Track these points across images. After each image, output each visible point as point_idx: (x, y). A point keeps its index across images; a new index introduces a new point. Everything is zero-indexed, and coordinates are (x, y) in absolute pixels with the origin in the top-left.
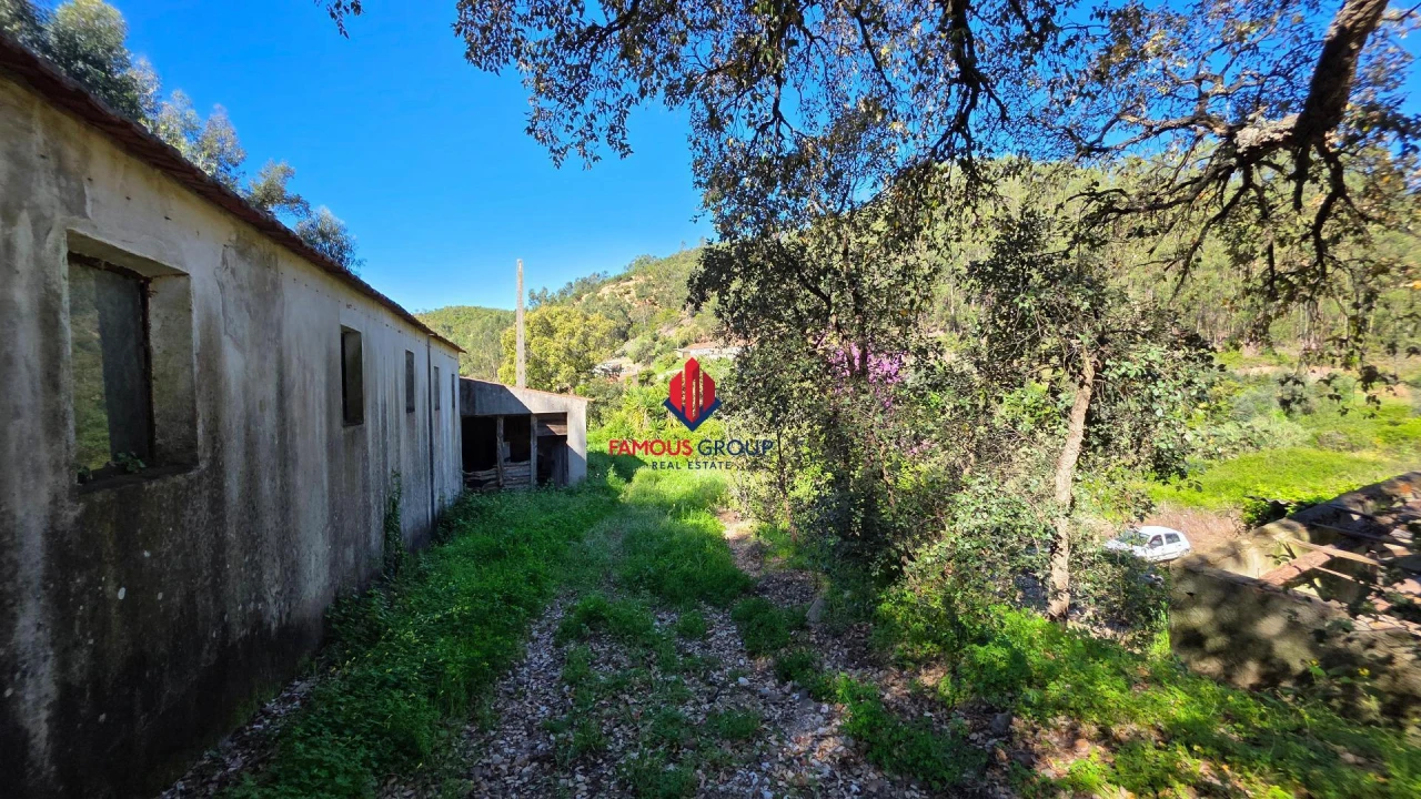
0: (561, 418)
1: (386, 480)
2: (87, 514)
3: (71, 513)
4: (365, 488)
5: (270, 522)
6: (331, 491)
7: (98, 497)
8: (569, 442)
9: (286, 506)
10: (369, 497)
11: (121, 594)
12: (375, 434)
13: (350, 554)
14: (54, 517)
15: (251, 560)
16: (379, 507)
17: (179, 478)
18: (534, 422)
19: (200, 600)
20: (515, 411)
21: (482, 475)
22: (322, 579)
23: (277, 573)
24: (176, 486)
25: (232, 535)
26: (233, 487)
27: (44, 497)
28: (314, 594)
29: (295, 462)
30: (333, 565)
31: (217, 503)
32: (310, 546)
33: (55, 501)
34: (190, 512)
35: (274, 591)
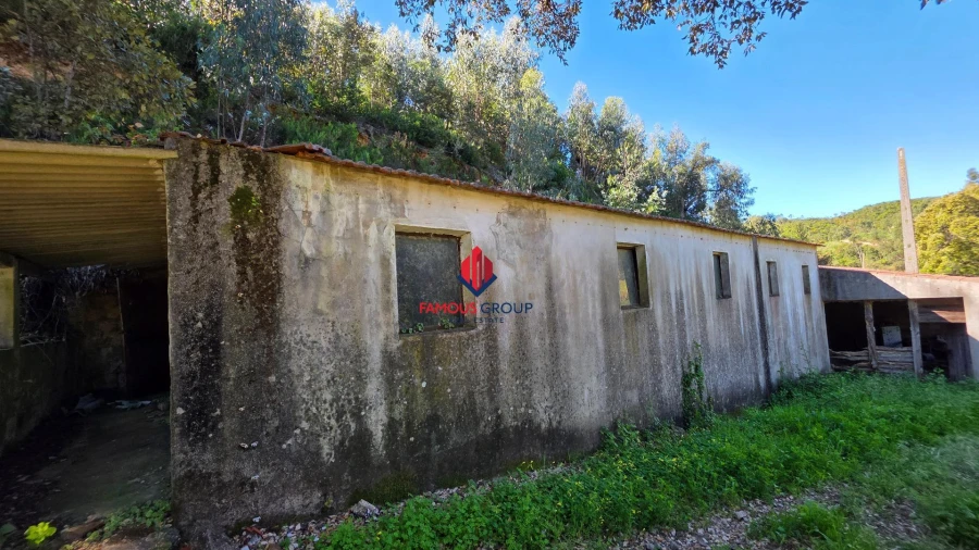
0: (956, 304)
1: (683, 347)
2: (403, 345)
3: (395, 344)
4: (653, 351)
5: (539, 364)
6: (608, 351)
7: (410, 339)
8: (970, 331)
9: (555, 354)
10: (659, 360)
11: (424, 384)
12: (667, 314)
13: (633, 396)
14: (386, 345)
15: (522, 384)
16: (674, 368)
17: (464, 333)
18: (913, 308)
19: (478, 399)
20: (884, 296)
21: (850, 355)
22: (597, 407)
23: (547, 395)
24: (460, 338)
25: (504, 366)
26: (505, 340)
27: (381, 336)
28: (587, 414)
29: (565, 329)
30: (611, 399)
31: (492, 348)
32: (582, 384)
33: (387, 338)
34: (470, 351)
35: (544, 405)
